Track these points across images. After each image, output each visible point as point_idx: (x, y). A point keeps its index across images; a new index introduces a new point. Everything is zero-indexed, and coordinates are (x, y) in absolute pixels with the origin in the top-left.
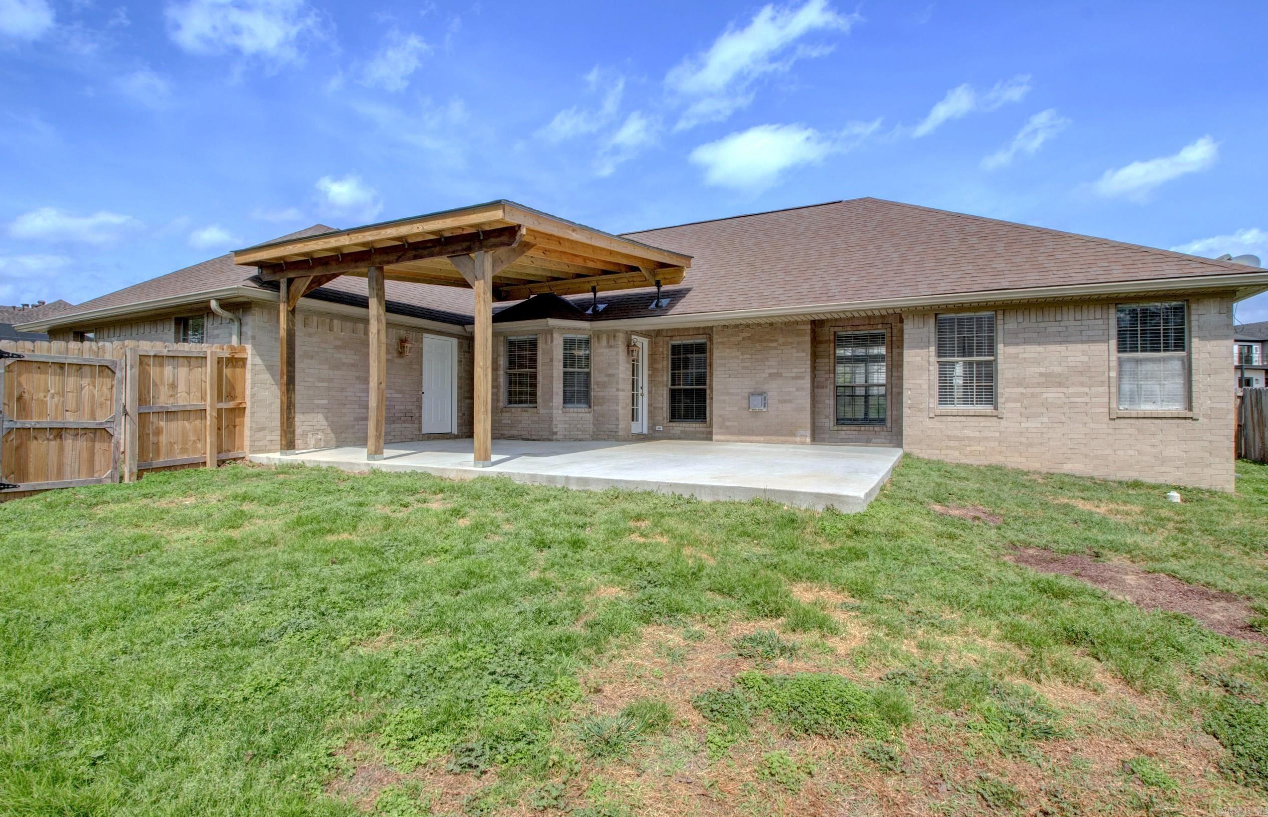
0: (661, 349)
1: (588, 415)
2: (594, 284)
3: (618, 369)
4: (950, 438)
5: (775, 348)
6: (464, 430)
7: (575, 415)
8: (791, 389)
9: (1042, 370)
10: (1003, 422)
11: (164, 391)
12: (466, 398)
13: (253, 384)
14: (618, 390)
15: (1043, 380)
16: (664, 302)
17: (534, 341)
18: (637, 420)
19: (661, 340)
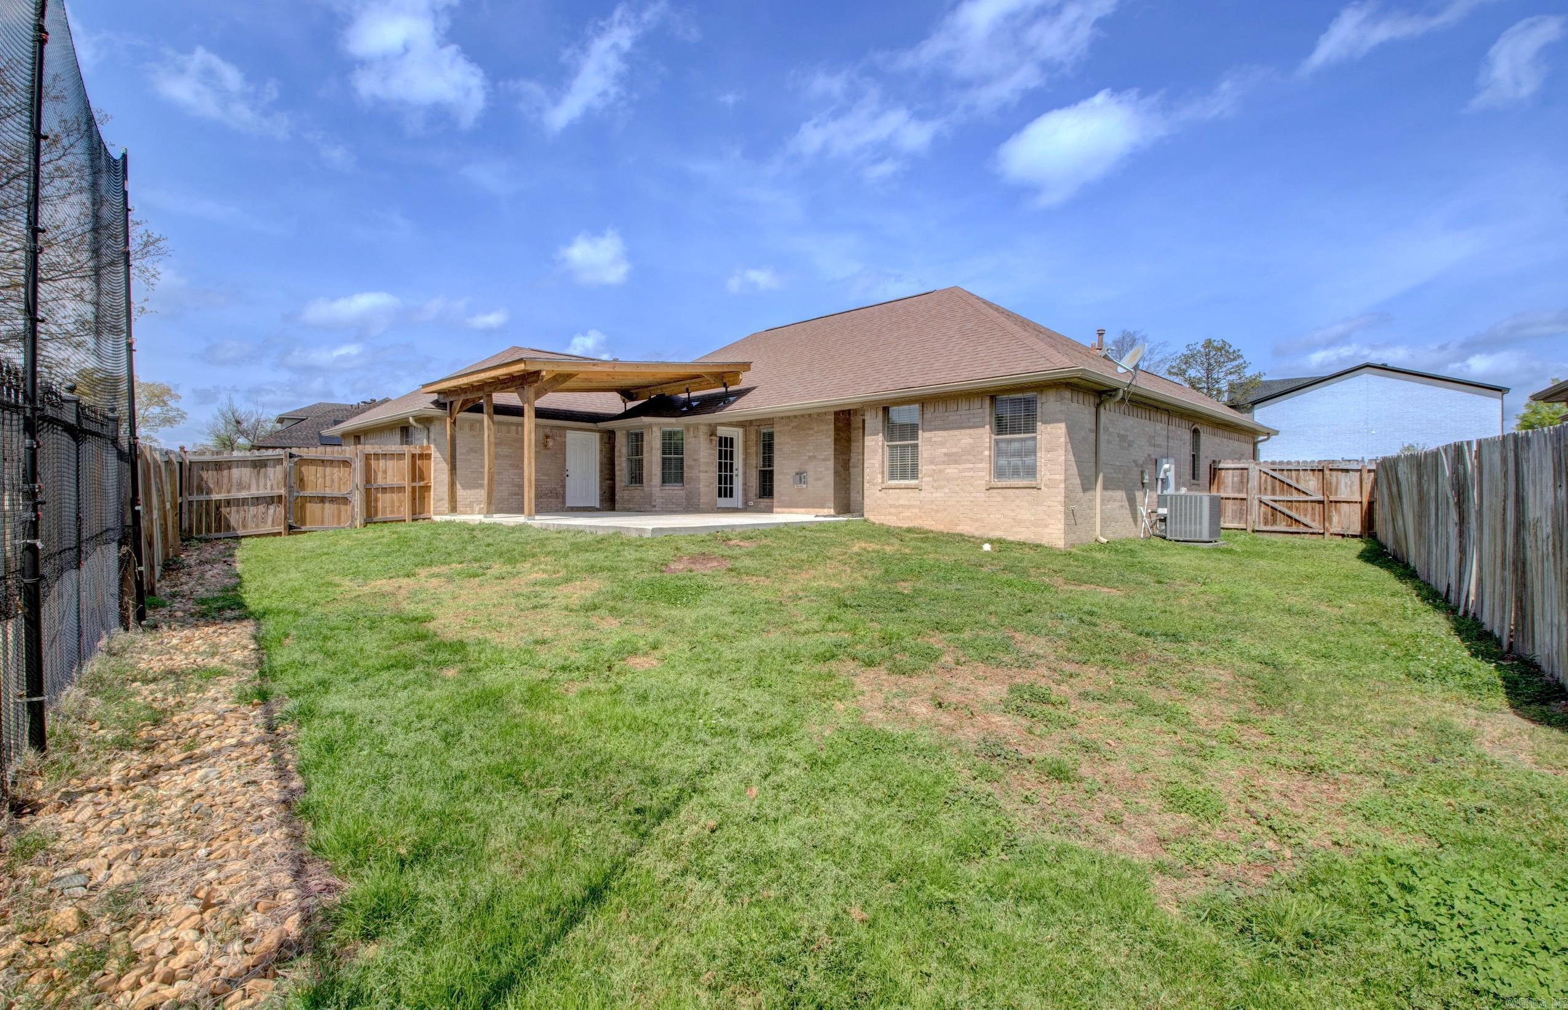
0: (753, 437)
1: (681, 491)
2: (687, 386)
3: (700, 455)
4: (891, 506)
5: (812, 435)
6: (606, 505)
7: (670, 492)
8: (822, 469)
9: (945, 450)
10: (922, 494)
11: (380, 475)
12: (607, 479)
13: (435, 470)
14: (700, 472)
15: (946, 458)
16: (731, 399)
17: (642, 434)
18: (731, 496)
19: (753, 429)
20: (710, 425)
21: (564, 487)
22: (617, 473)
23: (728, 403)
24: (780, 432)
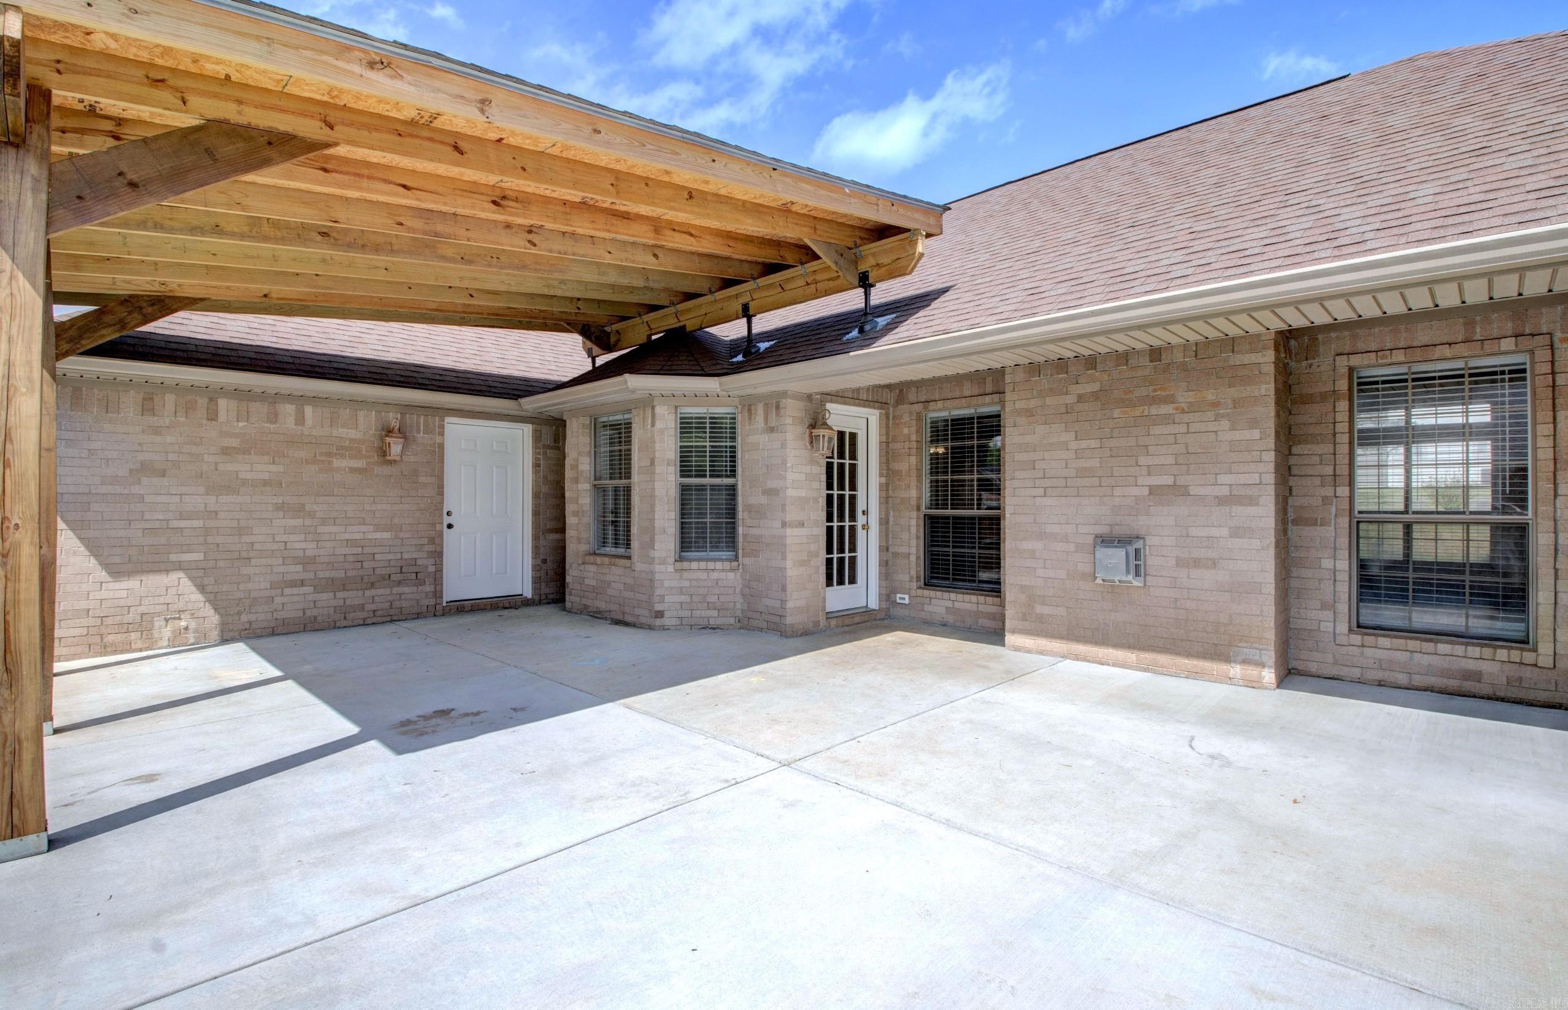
0: (906, 431)
1: (731, 575)
2: (745, 299)
3: (784, 478)
5: (1168, 419)
6: (545, 590)
7: (703, 576)
8: (1215, 532)
12: (551, 531)
14: (784, 524)
16: (882, 321)
17: (628, 425)
18: (853, 581)
19: (906, 412)
20: (809, 397)
21: (438, 555)
22: (571, 520)
23: (868, 337)
24: (1019, 412)
